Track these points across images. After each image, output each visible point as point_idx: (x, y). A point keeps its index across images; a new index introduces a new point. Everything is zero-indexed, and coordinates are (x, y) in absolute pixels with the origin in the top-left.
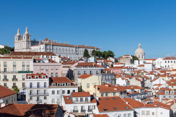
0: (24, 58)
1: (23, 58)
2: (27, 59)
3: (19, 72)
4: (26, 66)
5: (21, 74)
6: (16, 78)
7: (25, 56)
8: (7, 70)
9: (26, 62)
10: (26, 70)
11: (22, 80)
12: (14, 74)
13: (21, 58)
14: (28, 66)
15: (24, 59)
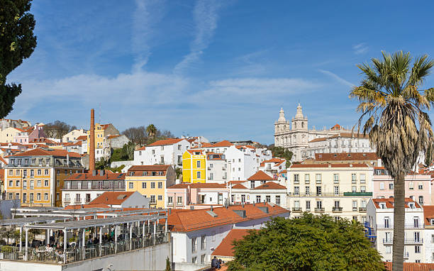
0: (354, 166)
1: (351, 165)
2: (360, 168)
3: (347, 194)
4: (358, 182)
5: (350, 199)
6: (341, 206)
7: (357, 162)
8: (323, 191)
9: (358, 173)
10: (358, 191)
11: (351, 210)
12: (337, 199)
13: (348, 166)
14: (363, 182)
15: (355, 168)
